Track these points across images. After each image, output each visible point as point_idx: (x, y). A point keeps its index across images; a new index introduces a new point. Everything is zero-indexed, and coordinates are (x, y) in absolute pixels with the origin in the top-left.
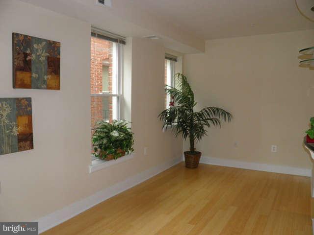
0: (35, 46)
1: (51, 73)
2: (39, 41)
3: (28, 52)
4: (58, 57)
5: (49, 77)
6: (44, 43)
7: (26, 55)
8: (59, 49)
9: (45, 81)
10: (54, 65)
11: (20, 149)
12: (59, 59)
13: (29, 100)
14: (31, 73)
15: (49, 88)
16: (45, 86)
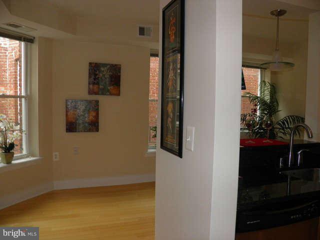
0: (102, 69)
1: (113, 85)
2: (105, 65)
3: (97, 72)
4: (119, 74)
5: (112, 87)
6: (109, 66)
7: (96, 75)
8: (120, 69)
9: (108, 91)
10: (116, 80)
11: (90, 130)
12: (120, 76)
13: (97, 102)
14: (99, 85)
15: (111, 94)
16: (108, 93)
